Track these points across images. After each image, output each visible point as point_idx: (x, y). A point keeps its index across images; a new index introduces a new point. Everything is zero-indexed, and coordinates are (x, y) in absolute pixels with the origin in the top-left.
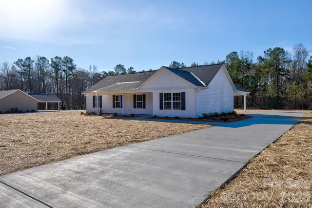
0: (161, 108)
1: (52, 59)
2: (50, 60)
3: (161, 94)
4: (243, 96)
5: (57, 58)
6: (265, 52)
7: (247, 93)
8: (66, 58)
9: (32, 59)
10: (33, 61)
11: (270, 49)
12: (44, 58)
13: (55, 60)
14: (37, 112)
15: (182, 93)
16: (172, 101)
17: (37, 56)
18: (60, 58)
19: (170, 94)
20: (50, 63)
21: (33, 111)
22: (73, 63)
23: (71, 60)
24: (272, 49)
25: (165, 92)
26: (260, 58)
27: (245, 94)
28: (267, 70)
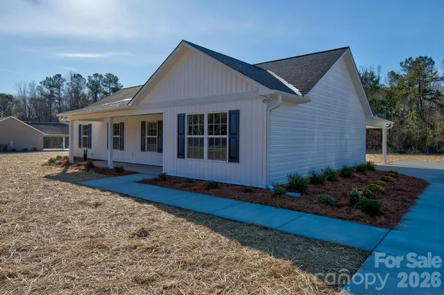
0: (181, 154)
1: (89, 77)
2: (87, 78)
3: (181, 118)
4: (380, 130)
5: (96, 75)
6: (401, 64)
7: (389, 122)
8: (109, 75)
9: (63, 76)
10: (64, 80)
11: (410, 59)
12: (79, 75)
13: (93, 79)
14: (41, 151)
15: (231, 112)
16: (206, 136)
17: (71, 73)
18: (101, 76)
19: (202, 116)
20: (87, 82)
21: (35, 150)
22: (119, 82)
23: (116, 79)
24: (414, 59)
25: (189, 111)
26: (393, 73)
27: (384, 125)
28: (404, 92)
